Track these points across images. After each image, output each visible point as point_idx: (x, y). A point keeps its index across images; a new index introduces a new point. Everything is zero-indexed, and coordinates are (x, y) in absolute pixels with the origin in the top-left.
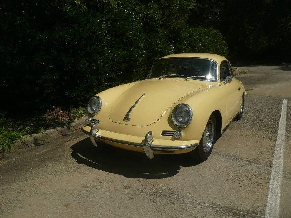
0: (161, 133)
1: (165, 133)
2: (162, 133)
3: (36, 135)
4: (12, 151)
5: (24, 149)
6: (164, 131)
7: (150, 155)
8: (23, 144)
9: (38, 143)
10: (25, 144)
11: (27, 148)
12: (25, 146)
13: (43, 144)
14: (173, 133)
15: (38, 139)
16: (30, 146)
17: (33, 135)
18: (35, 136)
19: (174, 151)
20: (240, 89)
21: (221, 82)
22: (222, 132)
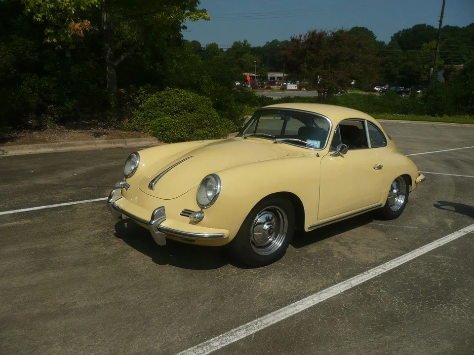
0: (180, 212)
1: (186, 213)
2: (183, 212)
6: (186, 210)
7: (161, 241)
14: (190, 214)
19: (194, 241)
20: (380, 167)
21: (329, 151)
22: (306, 230)
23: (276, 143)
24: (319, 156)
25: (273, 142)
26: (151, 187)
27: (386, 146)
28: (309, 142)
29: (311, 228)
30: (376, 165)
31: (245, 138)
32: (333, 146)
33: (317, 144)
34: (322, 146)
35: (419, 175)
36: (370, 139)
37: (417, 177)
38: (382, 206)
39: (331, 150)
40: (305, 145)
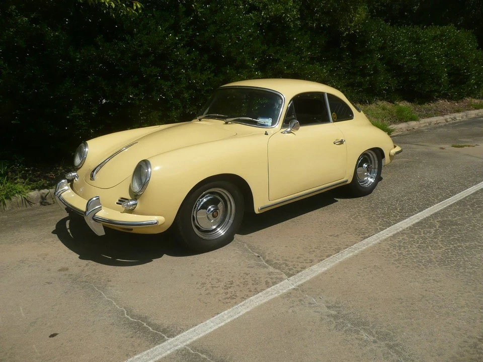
0: (117, 201)
3: (46, 191)
4: (7, 209)
5: (25, 208)
7: (100, 231)
8: (24, 201)
9: (45, 203)
10: (28, 201)
11: (29, 207)
12: (27, 204)
13: (50, 204)
15: (48, 196)
16: (34, 205)
17: (43, 191)
18: (43, 193)
19: (132, 229)
20: (341, 142)
21: (281, 128)
22: (257, 211)
23: (227, 123)
24: (267, 134)
25: (224, 122)
26: (92, 176)
27: (352, 119)
28: (261, 120)
29: (261, 209)
30: (337, 140)
31: (200, 120)
32: (286, 123)
33: (269, 121)
34: (273, 123)
35: (395, 147)
36: (332, 113)
37: (392, 149)
38: (348, 182)
39: (283, 126)
40: (256, 123)
